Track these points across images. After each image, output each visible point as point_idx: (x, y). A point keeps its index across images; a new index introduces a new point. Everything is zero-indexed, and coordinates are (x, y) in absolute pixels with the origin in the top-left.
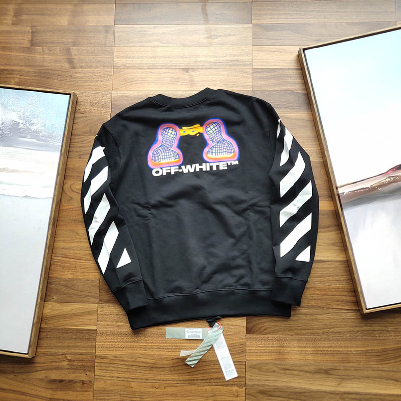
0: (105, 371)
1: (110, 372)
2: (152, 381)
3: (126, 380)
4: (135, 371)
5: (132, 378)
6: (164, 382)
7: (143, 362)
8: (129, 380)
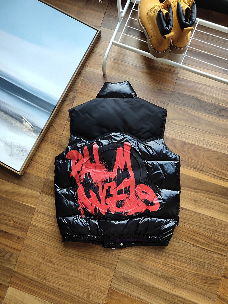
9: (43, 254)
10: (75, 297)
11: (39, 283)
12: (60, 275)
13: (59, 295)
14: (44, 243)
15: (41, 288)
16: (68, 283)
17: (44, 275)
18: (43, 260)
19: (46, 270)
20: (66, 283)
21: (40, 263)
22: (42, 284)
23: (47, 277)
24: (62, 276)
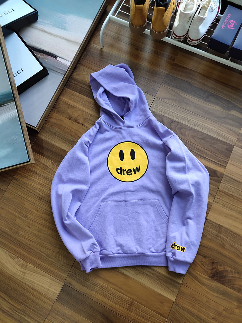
0: (14, 188)
1: (17, 190)
2: (37, 206)
3: (23, 198)
4: (31, 196)
5: (27, 199)
6: (43, 210)
7: (37, 193)
8: (25, 199)
9: (21, 209)
10: (44, 254)
11: (11, 236)
12: (32, 231)
13: (28, 250)
14: (23, 197)
15: (12, 241)
16: (40, 240)
17: (17, 229)
18: (19, 214)
19: (20, 224)
20: (38, 240)
21: (16, 216)
22: (13, 237)
23: (19, 231)
24: (35, 232)
